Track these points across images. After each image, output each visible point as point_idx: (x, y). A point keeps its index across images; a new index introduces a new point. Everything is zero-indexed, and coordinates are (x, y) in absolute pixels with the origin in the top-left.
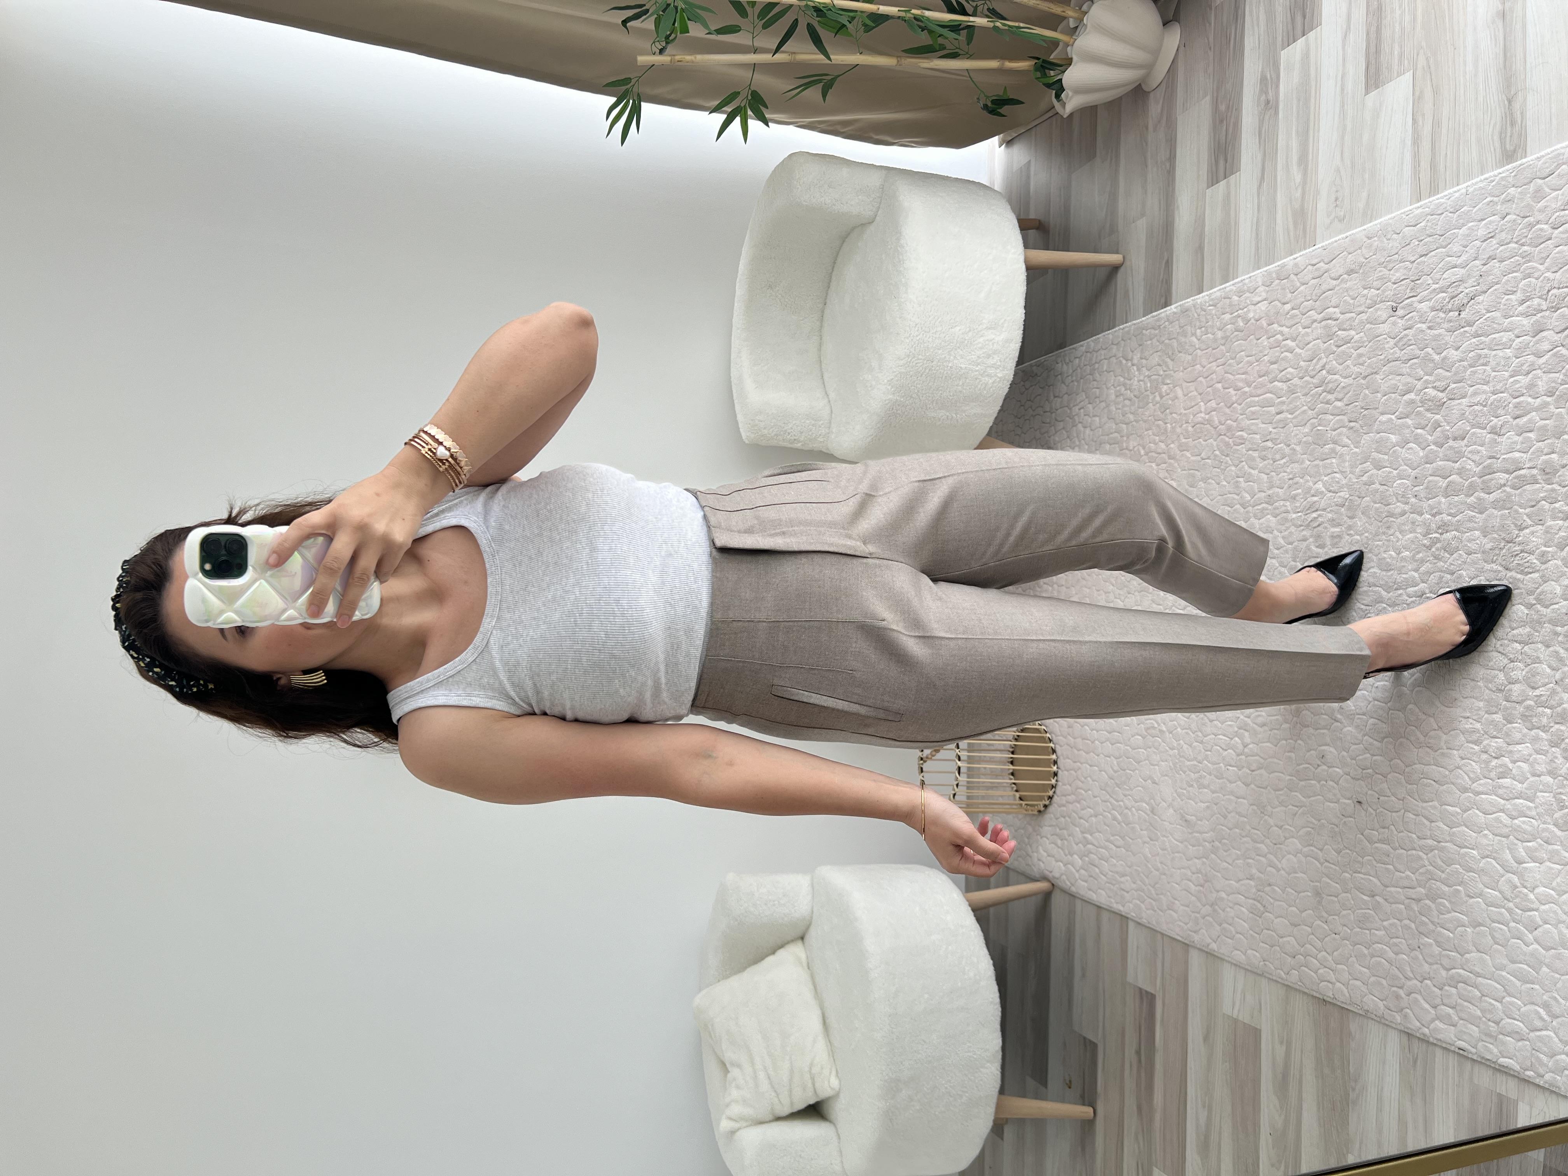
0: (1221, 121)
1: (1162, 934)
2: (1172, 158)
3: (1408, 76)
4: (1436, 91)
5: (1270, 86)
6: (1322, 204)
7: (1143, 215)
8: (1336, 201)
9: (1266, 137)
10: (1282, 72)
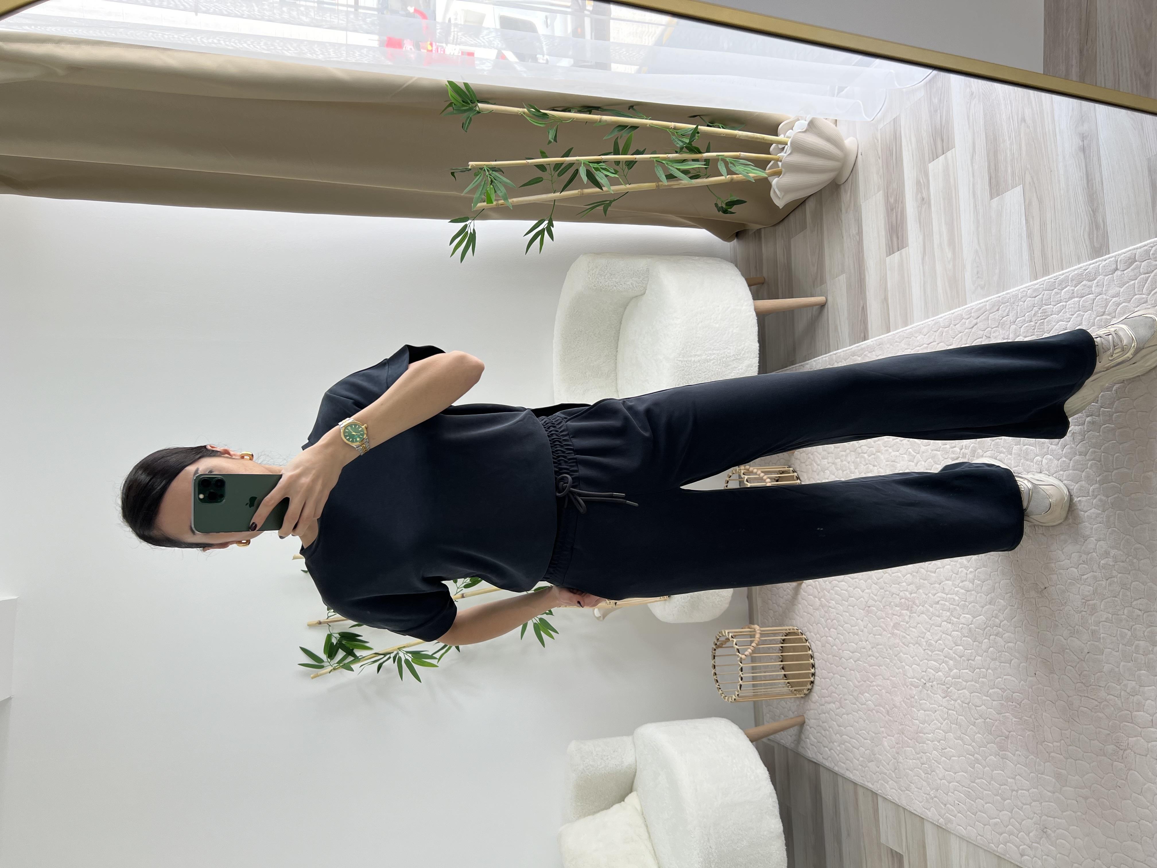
0: (892, 210)
1: (904, 809)
2: (860, 233)
3: (1019, 189)
4: (1040, 201)
5: (923, 188)
6: (968, 275)
7: (843, 272)
8: (977, 274)
9: (925, 224)
10: (930, 178)
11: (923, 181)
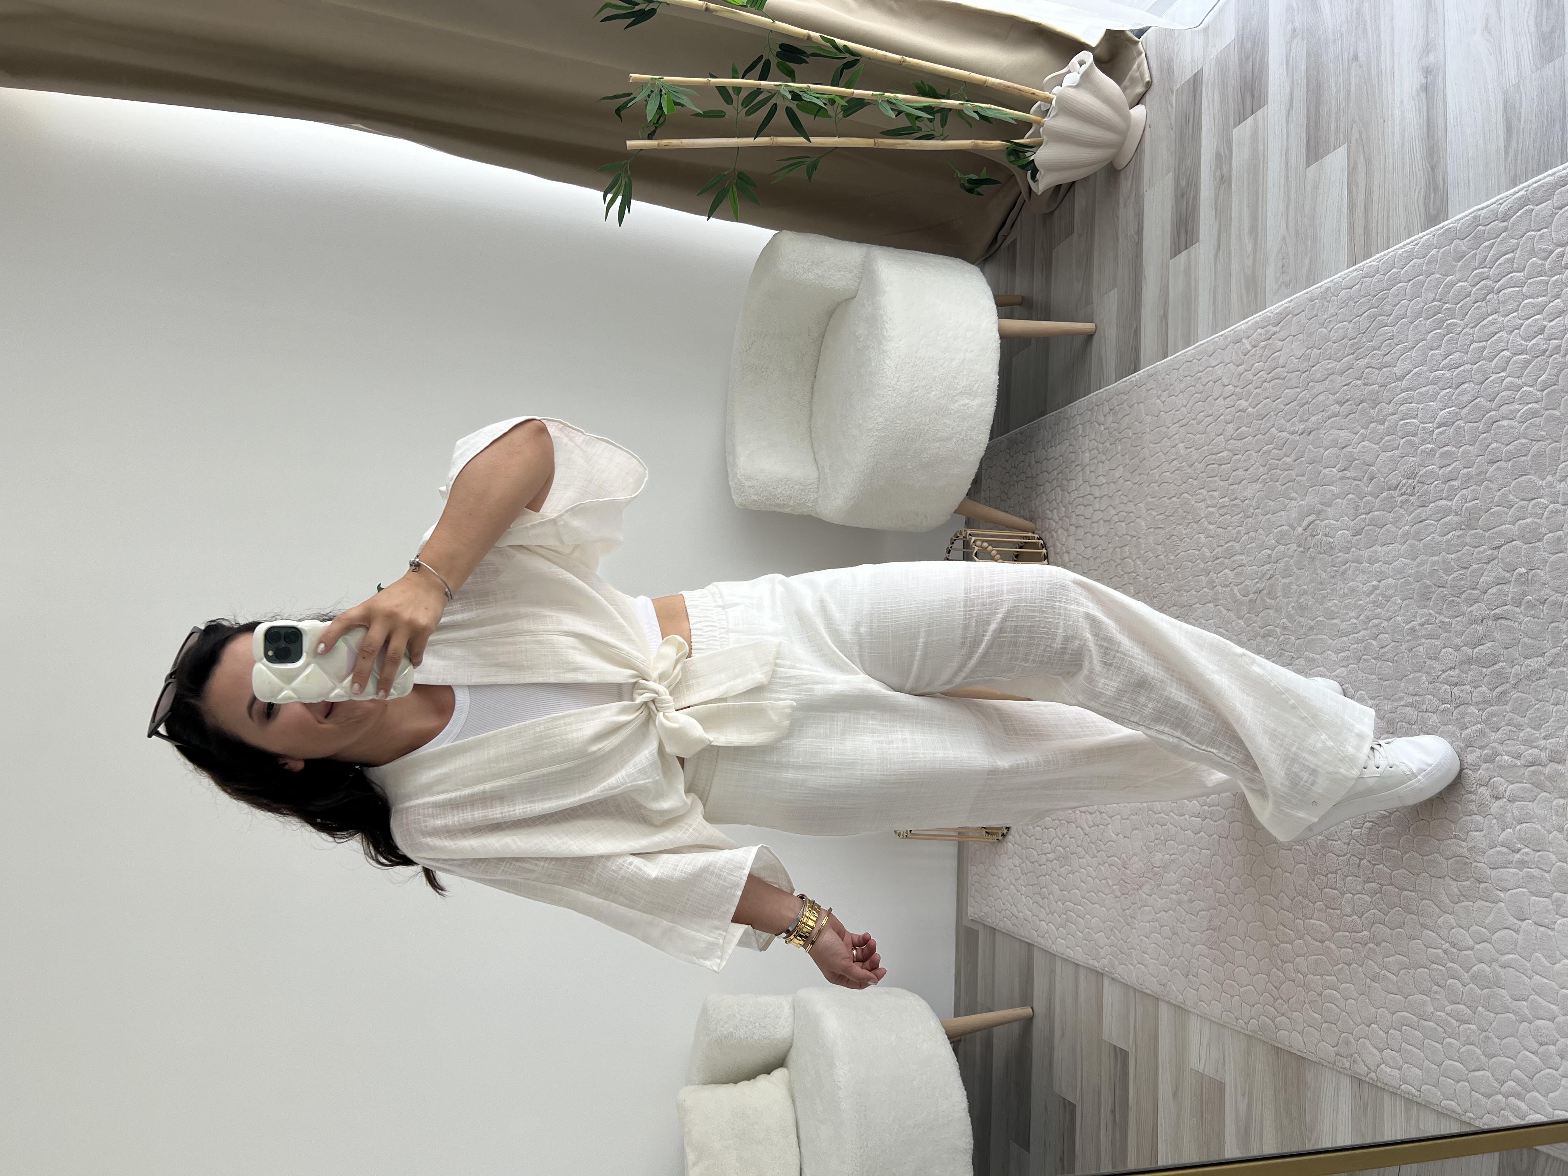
0: (1183, 196)
1: (1135, 989)
2: (1140, 231)
3: (1343, 150)
4: (1368, 162)
5: (1224, 163)
6: (1270, 271)
7: (1114, 286)
8: (1283, 268)
9: (1222, 210)
10: (1234, 148)
11: (1224, 153)
